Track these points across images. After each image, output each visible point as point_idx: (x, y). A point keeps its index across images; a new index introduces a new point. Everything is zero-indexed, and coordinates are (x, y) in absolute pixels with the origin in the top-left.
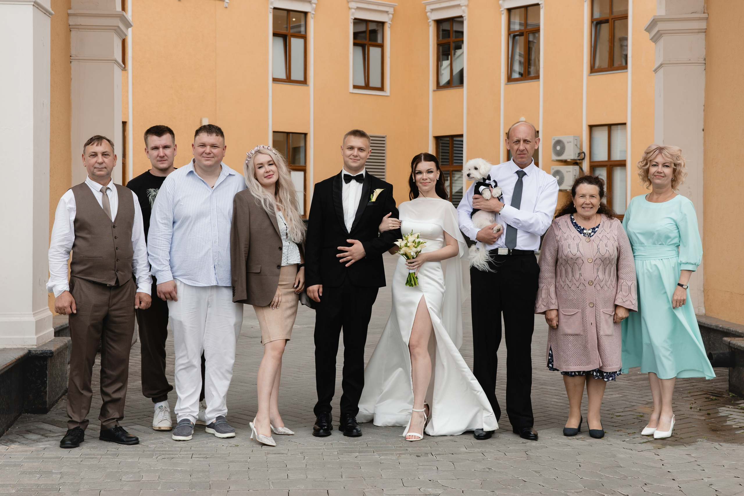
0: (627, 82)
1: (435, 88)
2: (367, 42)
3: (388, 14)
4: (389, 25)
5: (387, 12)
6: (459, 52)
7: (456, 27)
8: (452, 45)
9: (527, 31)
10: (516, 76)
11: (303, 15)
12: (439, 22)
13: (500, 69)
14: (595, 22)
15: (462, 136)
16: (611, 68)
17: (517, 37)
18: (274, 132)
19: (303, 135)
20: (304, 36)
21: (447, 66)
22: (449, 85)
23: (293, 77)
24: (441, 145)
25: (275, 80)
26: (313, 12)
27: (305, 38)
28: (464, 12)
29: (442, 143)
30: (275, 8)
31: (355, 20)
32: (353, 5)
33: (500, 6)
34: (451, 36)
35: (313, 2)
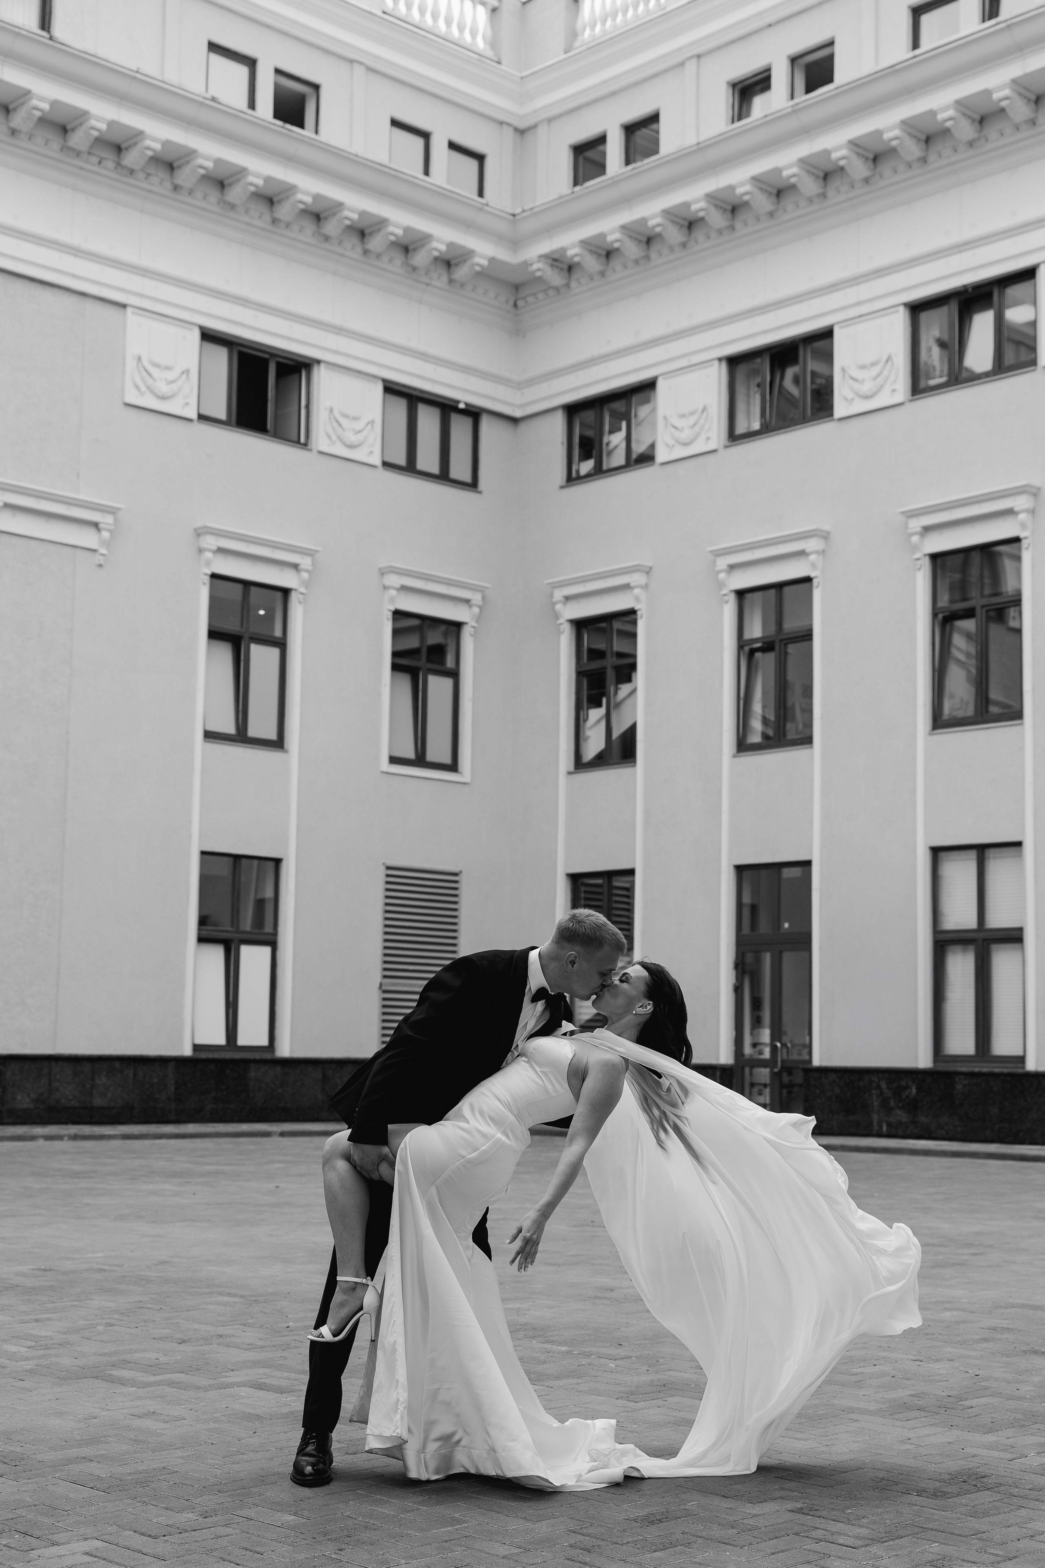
0: (1022, 748)
1: (572, 768)
2: (422, 662)
3: (470, 606)
4: (472, 630)
5: (467, 601)
6: (625, 688)
7: (619, 645)
8: (611, 675)
9: (783, 637)
10: (755, 736)
11: (279, 595)
12: (580, 625)
13: (721, 724)
14: (940, 616)
15: (631, 872)
16: (982, 716)
17: (758, 655)
18: (203, 853)
19: (271, 865)
20: (282, 641)
21: (599, 721)
22: (603, 759)
23: (253, 731)
24: (583, 895)
25: (209, 735)
26: (303, 590)
27: (282, 646)
28: (637, 599)
29: (586, 892)
30: (214, 576)
31: (398, 614)
32: (394, 580)
33: (721, 585)
34: (609, 655)
35: (302, 566)
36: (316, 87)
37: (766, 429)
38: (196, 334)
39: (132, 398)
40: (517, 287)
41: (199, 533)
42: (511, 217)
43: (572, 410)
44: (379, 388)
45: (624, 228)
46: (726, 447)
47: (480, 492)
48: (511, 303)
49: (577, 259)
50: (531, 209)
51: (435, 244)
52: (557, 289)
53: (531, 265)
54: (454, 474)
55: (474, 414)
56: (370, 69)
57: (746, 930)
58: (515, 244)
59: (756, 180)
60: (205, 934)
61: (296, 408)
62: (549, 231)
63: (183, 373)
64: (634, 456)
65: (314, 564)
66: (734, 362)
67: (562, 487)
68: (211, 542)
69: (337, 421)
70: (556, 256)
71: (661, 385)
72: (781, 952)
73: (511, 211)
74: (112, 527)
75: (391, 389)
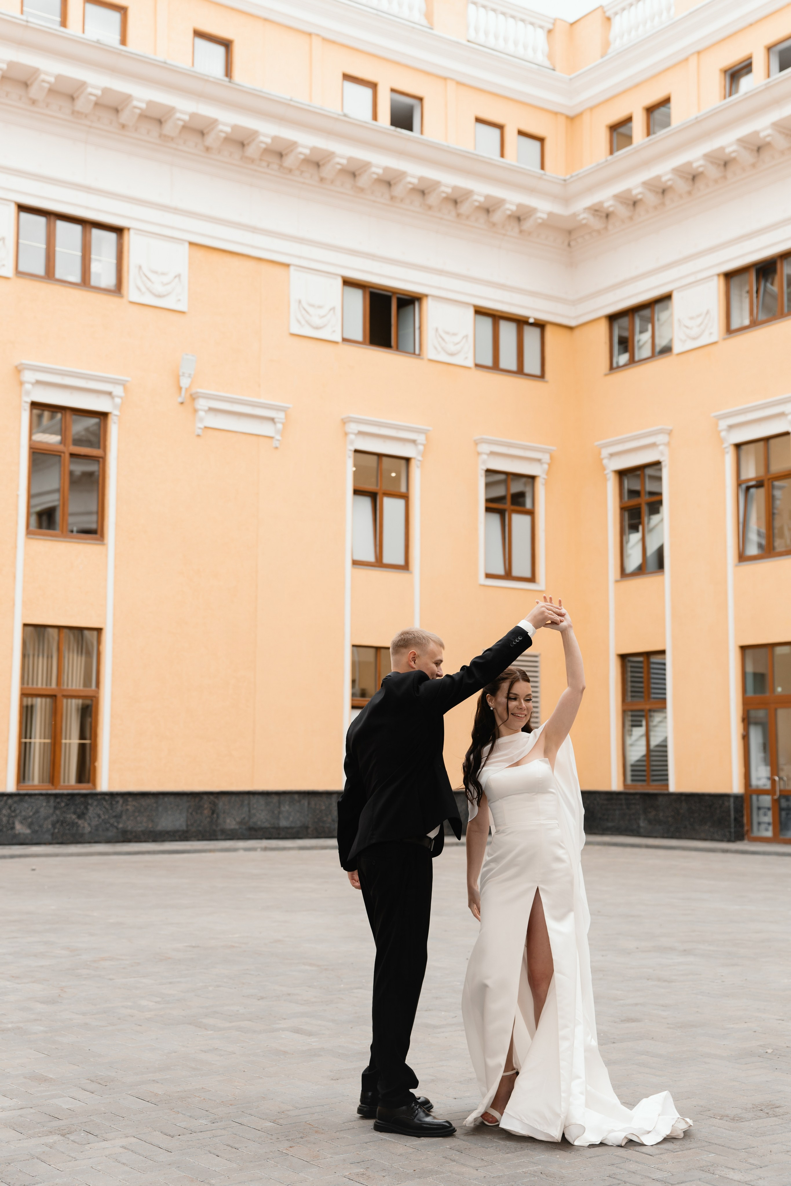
1: (618, 577)
2: (507, 505)
3: (542, 464)
4: (543, 481)
5: (539, 461)
6: (655, 519)
7: (650, 486)
8: (645, 509)
9: (769, 477)
10: (752, 550)
11: (403, 462)
12: (622, 474)
13: (726, 542)
15: (663, 652)
17: (753, 490)
18: (353, 646)
20: (406, 495)
21: (637, 542)
22: (641, 570)
23: (386, 560)
24: (629, 669)
25: (356, 563)
26: (420, 458)
27: (406, 498)
28: (662, 454)
29: (632, 667)
30: (356, 451)
31: (489, 472)
32: (485, 448)
33: (722, 441)
34: (642, 494)
35: (419, 441)
36: (421, 99)
37: (754, 324)
38: (340, 282)
39: (295, 329)
40: (570, 232)
41: (345, 422)
42: (563, 182)
43: (612, 318)
44: (472, 311)
45: (645, 184)
46: (725, 339)
47: (547, 382)
48: (566, 243)
49: (611, 209)
50: (577, 175)
51: (508, 206)
52: (599, 232)
53: (579, 215)
54: (527, 369)
55: (541, 325)
56: (459, 83)
57: (750, 693)
58: (566, 201)
59: (741, 141)
60: (356, 703)
61: (412, 330)
62: (590, 190)
63: (330, 310)
64: (658, 349)
65: (427, 439)
66: (729, 276)
67: (606, 375)
68: (353, 428)
69: (441, 337)
70: (597, 208)
71: (675, 297)
72: (776, 710)
73: (563, 177)
74: (284, 421)
75: (479, 312)
